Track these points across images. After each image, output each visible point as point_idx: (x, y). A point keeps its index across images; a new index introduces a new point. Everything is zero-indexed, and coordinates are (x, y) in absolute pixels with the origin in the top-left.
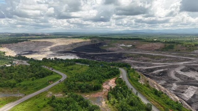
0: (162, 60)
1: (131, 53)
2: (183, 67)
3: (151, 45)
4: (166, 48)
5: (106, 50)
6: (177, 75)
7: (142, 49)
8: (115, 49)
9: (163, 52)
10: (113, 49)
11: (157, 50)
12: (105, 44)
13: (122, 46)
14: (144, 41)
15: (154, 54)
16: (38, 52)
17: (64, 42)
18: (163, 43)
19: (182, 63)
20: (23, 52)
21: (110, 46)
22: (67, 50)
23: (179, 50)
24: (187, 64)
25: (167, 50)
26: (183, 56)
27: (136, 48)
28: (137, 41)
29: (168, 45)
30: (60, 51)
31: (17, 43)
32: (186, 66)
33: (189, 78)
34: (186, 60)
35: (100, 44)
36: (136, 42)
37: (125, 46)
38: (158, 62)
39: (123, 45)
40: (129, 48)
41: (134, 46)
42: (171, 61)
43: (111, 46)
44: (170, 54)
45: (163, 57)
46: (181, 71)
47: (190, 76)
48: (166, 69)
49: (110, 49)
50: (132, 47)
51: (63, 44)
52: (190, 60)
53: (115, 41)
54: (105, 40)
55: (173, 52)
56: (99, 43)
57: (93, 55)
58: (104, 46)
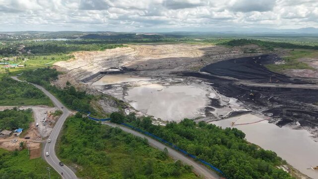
5: (285, 76)
10: (307, 75)
12: (279, 59)
16: (135, 70)
17: (187, 50)
20: (112, 68)
21: (291, 63)
22: (192, 68)
30: (176, 70)
31: (105, 50)
35: (265, 58)
43: (297, 66)
49: (296, 72)
51: (184, 55)
53: (302, 52)
54: (275, 49)
56: (262, 56)
57: (253, 88)
58: (276, 63)
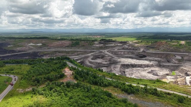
0: (76, 54)
1: (46, 51)
2: (92, 57)
3: (60, 42)
4: (74, 44)
5: (14, 51)
6: (90, 62)
7: (54, 47)
8: (24, 48)
9: (73, 48)
10: (23, 49)
11: (68, 46)
13: (31, 46)
14: (52, 40)
15: (67, 50)
18: (70, 40)
19: (90, 54)
23: (84, 46)
24: (93, 54)
25: (75, 46)
26: (88, 49)
27: (47, 46)
28: (45, 39)
29: (74, 42)
32: (93, 56)
33: (99, 63)
34: (91, 52)
36: (44, 41)
37: (34, 45)
38: (74, 56)
39: (31, 44)
40: (40, 47)
41: (44, 45)
42: (82, 54)
43: (18, 46)
44: (78, 49)
45: (76, 52)
46: (92, 59)
47: (99, 62)
48: (82, 60)
49: (19, 49)
50: (42, 45)
52: (94, 51)
54: (6, 40)
55: (80, 47)
58: (8, 46)
